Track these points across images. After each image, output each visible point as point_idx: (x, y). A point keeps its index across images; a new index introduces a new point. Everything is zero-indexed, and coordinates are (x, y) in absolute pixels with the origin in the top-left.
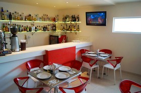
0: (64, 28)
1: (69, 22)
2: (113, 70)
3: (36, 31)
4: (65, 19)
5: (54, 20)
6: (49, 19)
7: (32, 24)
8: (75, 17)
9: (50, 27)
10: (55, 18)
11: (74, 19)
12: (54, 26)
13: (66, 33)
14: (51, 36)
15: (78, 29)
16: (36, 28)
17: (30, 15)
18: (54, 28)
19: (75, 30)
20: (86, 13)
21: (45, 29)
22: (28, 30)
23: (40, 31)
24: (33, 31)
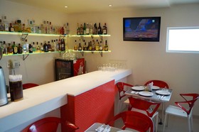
0: (80, 46)
1: (90, 36)
2: (186, 118)
3: (30, 52)
4: (81, 30)
5: (62, 31)
6: (54, 30)
7: (22, 39)
8: (100, 27)
9: (55, 45)
10: (63, 29)
11: (100, 29)
12: (63, 42)
13: (83, 54)
14: (57, 61)
15: (106, 47)
16: (30, 46)
17: (19, 21)
18: (62, 45)
19: (101, 48)
20: (124, 19)
21: (47, 47)
22: (16, 51)
23: (38, 52)
24: (24, 53)
